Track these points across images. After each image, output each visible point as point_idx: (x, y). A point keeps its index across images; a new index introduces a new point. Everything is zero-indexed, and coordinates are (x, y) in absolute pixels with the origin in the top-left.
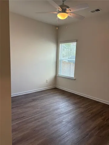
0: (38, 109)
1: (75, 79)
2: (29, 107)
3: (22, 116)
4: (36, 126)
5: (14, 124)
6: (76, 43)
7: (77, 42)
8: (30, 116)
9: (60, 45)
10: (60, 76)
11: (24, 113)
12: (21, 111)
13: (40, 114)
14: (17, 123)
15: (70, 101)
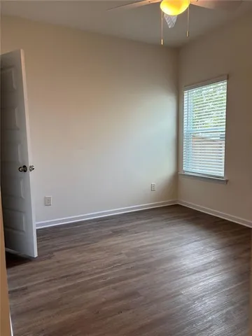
0: (120, 257)
1: (227, 181)
2: (100, 249)
3: (78, 271)
4: (103, 300)
5: (53, 289)
6: (226, 83)
7: (228, 79)
8: (96, 273)
9: (186, 94)
10: (186, 173)
11: (85, 263)
12: (79, 257)
13: (124, 267)
14: (60, 287)
15: (208, 240)
